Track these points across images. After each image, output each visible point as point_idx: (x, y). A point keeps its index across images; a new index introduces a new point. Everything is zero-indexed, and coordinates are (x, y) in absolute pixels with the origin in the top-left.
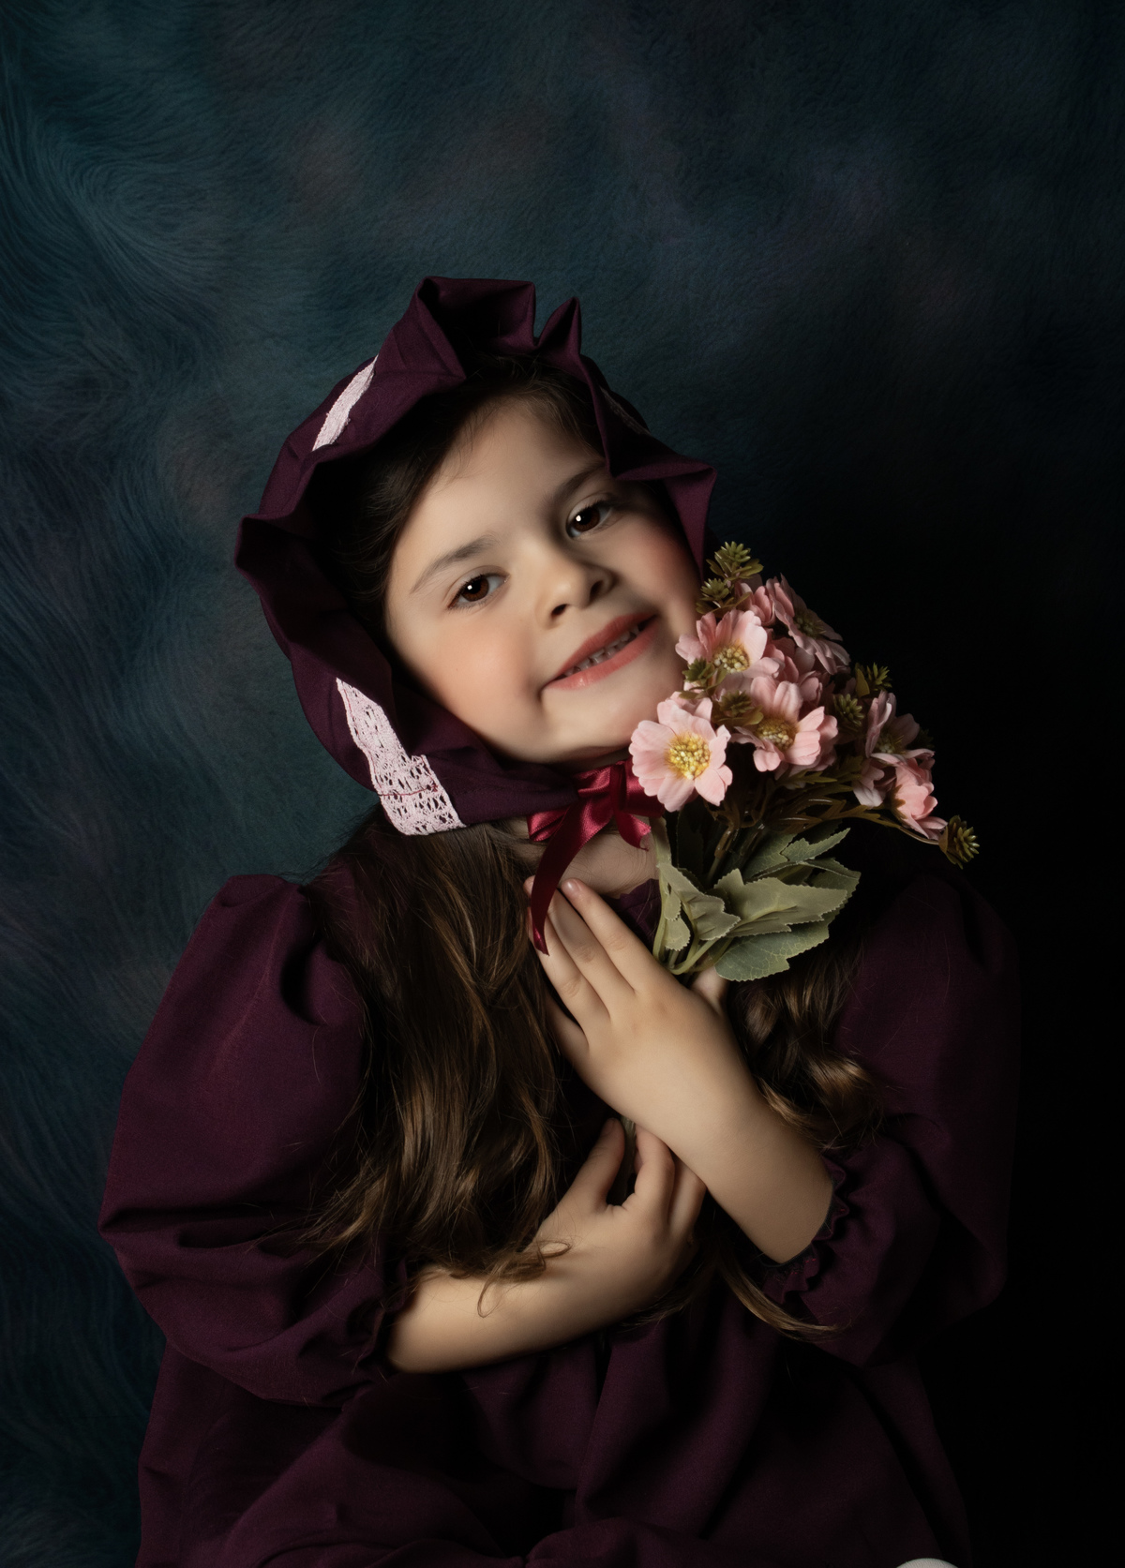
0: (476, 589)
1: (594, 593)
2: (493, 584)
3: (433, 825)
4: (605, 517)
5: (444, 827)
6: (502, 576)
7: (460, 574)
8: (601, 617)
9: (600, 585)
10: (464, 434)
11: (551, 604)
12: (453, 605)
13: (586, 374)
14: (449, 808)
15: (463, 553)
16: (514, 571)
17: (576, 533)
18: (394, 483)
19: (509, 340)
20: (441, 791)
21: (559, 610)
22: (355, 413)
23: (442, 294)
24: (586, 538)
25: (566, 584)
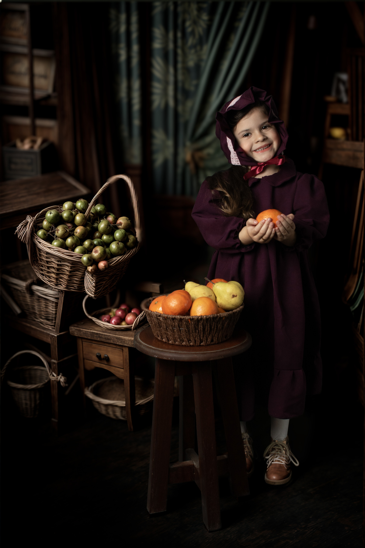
0: (247, 135)
1: (264, 140)
2: (250, 135)
3: (237, 164)
4: (267, 127)
5: (238, 165)
6: (251, 134)
7: (245, 133)
8: (264, 144)
9: (265, 139)
10: (250, 113)
11: (257, 141)
12: (243, 137)
13: (270, 107)
14: (239, 162)
15: (247, 130)
16: (253, 134)
17: (263, 129)
18: (240, 115)
19: (261, 99)
20: (238, 159)
21: (258, 141)
22: (236, 103)
23: (253, 89)
24: (264, 131)
25: (260, 138)
